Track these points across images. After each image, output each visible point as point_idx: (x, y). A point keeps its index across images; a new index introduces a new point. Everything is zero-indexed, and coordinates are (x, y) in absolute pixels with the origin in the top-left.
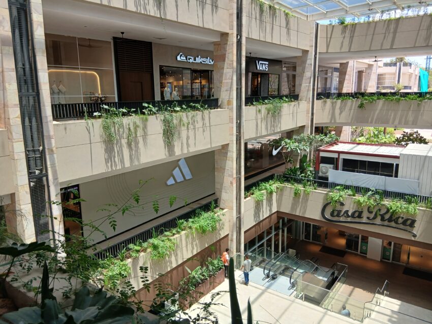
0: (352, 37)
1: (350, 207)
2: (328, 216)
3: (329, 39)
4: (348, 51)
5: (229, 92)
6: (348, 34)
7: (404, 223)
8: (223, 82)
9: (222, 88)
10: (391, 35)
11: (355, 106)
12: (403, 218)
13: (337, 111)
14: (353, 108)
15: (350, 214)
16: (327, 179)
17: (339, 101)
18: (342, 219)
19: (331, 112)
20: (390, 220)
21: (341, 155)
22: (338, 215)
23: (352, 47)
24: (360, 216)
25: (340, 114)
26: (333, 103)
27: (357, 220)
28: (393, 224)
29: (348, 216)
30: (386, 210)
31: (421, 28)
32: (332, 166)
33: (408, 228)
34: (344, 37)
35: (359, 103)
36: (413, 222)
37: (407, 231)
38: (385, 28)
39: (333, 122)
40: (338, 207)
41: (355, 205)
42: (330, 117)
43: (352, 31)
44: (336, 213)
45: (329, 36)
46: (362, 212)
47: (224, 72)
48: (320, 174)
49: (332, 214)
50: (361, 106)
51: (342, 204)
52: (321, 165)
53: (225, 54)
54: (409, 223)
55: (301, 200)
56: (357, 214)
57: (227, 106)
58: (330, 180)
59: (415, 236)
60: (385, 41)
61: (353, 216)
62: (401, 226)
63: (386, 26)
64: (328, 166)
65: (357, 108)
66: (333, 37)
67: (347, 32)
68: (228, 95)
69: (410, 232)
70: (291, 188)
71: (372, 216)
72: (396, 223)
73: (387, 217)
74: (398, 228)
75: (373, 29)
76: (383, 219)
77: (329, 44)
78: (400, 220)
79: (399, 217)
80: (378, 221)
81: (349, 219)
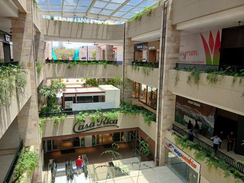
0: (60, 28)
1: (88, 122)
2: (76, 130)
3: (47, 27)
4: (58, 36)
5: (29, 56)
6: (57, 26)
7: (113, 123)
8: (23, 48)
9: (22, 53)
10: (80, 31)
11: (66, 67)
12: (113, 120)
13: (56, 70)
14: (65, 68)
15: (89, 125)
16: (71, 109)
17: (57, 64)
18: (84, 130)
19: (53, 70)
20: (107, 123)
21: (77, 94)
22: (82, 128)
23: (61, 34)
24: (94, 125)
25: (58, 71)
26: (53, 66)
27: (93, 128)
28: (109, 124)
29: (88, 127)
30: (105, 118)
31: (94, 30)
32: (72, 102)
33: (115, 124)
34: (55, 28)
35: (68, 66)
36: (117, 120)
37: (115, 126)
38: (77, 27)
39: (55, 76)
40: (82, 124)
41: (91, 120)
42: (53, 74)
43: (59, 25)
44: (81, 128)
45: (47, 26)
46: (94, 122)
47: (23, 41)
48: (66, 108)
49: (79, 129)
50: (69, 67)
51: (84, 121)
52: (66, 102)
53: (24, 28)
54: (115, 121)
55: (59, 126)
56: (92, 125)
57: (28, 68)
58: (73, 110)
59: (118, 127)
60: (78, 33)
61: (90, 126)
62: (112, 124)
63: (77, 25)
64: (70, 102)
65: (67, 68)
66: (49, 26)
67: (57, 25)
68: (28, 59)
69: (116, 126)
70: (51, 120)
71: (99, 123)
72: (110, 123)
73: (106, 122)
74: (111, 126)
75: (71, 26)
76: (104, 124)
77: (48, 30)
78: (112, 122)
79: (111, 120)
80: (102, 125)
81: (88, 129)
